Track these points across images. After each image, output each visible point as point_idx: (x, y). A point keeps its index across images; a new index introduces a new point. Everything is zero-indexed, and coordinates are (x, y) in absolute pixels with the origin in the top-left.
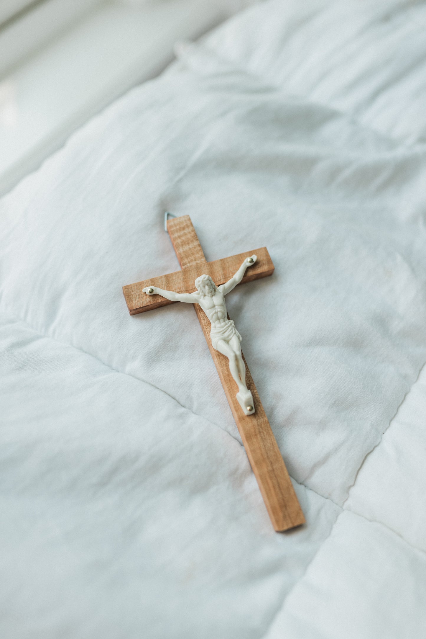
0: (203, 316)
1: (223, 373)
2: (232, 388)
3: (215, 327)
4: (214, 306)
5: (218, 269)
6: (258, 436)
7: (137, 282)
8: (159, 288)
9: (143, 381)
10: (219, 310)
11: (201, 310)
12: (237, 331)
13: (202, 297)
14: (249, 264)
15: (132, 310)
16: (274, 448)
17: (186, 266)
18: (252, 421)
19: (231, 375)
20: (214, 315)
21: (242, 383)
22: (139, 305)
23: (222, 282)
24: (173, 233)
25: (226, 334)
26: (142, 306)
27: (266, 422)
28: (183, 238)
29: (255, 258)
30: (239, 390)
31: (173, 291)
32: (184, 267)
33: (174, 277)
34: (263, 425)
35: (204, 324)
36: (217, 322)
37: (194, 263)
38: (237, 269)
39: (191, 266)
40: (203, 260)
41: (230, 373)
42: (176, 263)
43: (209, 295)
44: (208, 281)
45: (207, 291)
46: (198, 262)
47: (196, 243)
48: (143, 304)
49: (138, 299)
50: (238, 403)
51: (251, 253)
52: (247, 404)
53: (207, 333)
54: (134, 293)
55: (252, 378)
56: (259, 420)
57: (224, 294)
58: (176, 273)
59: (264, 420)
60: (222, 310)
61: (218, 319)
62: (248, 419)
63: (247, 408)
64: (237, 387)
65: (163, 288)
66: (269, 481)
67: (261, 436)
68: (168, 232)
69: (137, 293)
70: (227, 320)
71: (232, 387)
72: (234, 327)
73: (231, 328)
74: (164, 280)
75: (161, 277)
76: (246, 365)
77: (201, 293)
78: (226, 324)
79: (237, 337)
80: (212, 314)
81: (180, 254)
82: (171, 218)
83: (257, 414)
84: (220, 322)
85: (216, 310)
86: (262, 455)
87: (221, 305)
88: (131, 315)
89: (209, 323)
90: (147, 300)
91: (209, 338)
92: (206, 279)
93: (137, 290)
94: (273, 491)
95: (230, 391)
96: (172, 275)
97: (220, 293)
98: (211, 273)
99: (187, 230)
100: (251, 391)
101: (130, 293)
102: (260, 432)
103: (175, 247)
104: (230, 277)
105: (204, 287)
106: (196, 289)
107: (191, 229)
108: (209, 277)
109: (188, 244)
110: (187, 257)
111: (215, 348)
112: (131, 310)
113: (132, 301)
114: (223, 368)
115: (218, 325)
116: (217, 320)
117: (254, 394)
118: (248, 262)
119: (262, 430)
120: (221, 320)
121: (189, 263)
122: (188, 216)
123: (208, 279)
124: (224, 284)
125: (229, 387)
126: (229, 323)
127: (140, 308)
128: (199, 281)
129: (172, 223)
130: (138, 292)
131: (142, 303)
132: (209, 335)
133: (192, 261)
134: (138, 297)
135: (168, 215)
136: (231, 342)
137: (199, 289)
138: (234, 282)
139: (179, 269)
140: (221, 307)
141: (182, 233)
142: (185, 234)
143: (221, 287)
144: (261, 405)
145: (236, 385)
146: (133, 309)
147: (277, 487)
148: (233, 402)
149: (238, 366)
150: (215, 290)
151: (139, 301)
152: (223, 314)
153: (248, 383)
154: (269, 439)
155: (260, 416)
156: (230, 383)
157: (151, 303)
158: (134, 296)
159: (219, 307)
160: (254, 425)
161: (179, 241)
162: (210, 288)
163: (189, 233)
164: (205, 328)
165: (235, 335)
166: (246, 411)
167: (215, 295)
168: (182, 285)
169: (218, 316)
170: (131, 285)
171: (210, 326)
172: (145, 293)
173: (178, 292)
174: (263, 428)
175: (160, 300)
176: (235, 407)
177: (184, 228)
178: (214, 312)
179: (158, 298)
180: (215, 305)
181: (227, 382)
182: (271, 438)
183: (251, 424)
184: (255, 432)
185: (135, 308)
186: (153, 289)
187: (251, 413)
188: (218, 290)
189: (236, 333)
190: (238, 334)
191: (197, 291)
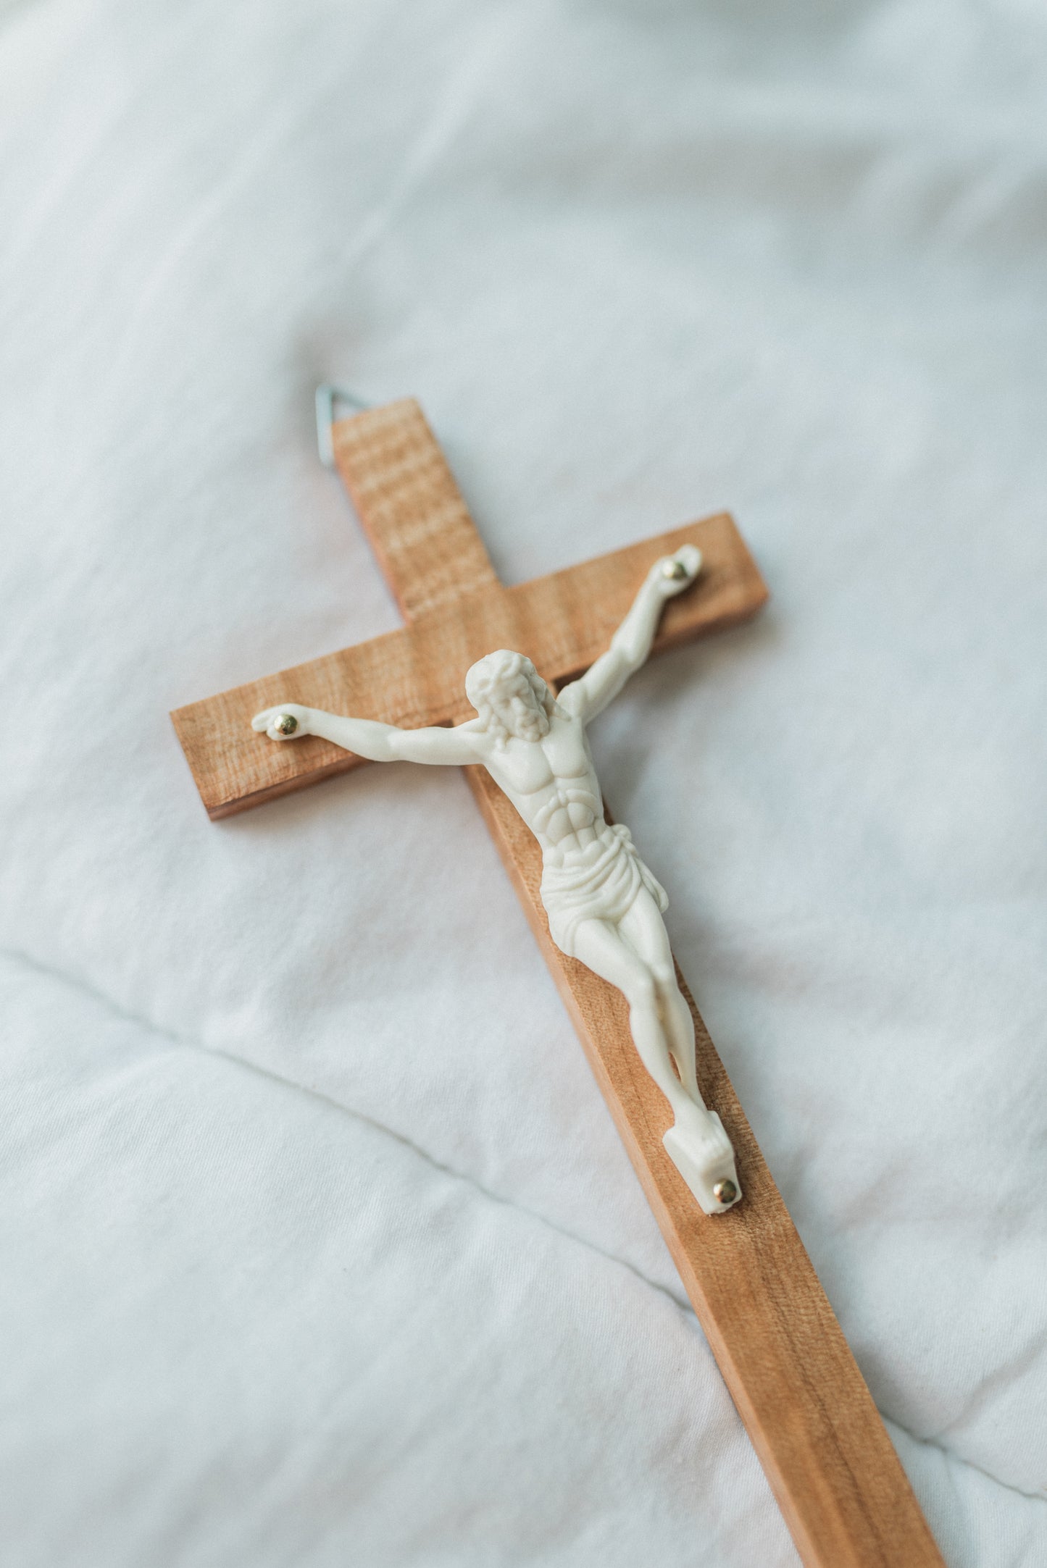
0: (502, 811)
1: (601, 1047)
2: (642, 1106)
3: (560, 863)
4: (550, 780)
5: (546, 609)
6: (762, 1298)
7: (228, 685)
8: (320, 708)
9: (278, 1079)
10: (571, 793)
11: (493, 787)
12: (646, 871)
13: (499, 743)
14: (671, 587)
15: (213, 808)
16: (828, 1342)
17: (420, 609)
18: (731, 1234)
19: (635, 1049)
20: (553, 816)
21: (684, 1089)
22: (242, 784)
23: (569, 666)
24: (355, 475)
25: (608, 891)
26: (253, 789)
27: (786, 1236)
28: (403, 495)
29: (691, 559)
30: (672, 1114)
31: (372, 717)
32: (411, 614)
33: (377, 660)
34: (777, 1249)
35: (509, 847)
36: (567, 841)
37: (451, 595)
38: (625, 609)
39: (441, 608)
40: (487, 577)
41: (630, 1042)
42: (376, 590)
43: (529, 735)
44: (522, 679)
45: (519, 720)
46: (467, 587)
47: (452, 512)
48: (258, 779)
49: (236, 761)
50: (673, 1167)
51: (673, 541)
52: (712, 1175)
53: (524, 882)
54: (217, 735)
55: (716, 1055)
56: (758, 1232)
57: (583, 720)
58: (382, 642)
60: (585, 793)
61: (571, 829)
62: (715, 1230)
63: (711, 1187)
64: (664, 1101)
65: (334, 706)
66: (821, 1485)
67: (772, 1297)
68: (337, 467)
69: (231, 734)
70: (603, 829)
71: (643, 1100)
72: (633, 854)
73: (622, 861)
74: (336, 672)
75: (323, 663)
76: (696, 1016)
77: (492, 729)
78: (604, 848)
79: (650, 897)
80: (542, 811)
81: (392, 560)
82: (346, 413)
83: (749, 1203)
84: (578, 844)
85: (561, 796)
86: (782, 1374)
87: (580, 773)
88: (214, 819)
89: (529, 842)
90: (275, 764)
91: (534, 904)
92: (511, 671)
93: (230, 722)
94: (838, 1527)
95: (637, 1118)
96: (367, 648)
97: (569, 719)
98: (523, 631)
99: (412, 462)
101: (203, 736)
102: (765, 1280)
103: (375, 532)
104: (602, 645)
105: (506, 702)
106: (473, 709)
107: (426, 455)
108: (522, 661)
109: (423, 516)
110: (422, 569)
111: (567, 951)
112: (210, 809)
113: (212, 769)
115: (571, 856)
116: (565, 836)
117: (733, 1122)
118: (663, 577)
119: (774, 1271)
120: (583, 834)
121: (432, 593)
122: (414, 402)
123: (522, 671)
124: (578, 675)
125: (629, 1101)
126: (612, 840)
127: (247, 796)
128: (484, 683)
129: (351, 435)
130: (235, 730)
131: (253, 778)
132: (535, 890)
133: (442, 585)
134: (234, 752)
135: (335, 399)
136: (629, 923)
137: (483, 713)
138: (622, 664)
139: (390, 622)
140: (577, 779)
141: (395, 471)
142: (408, 478)
143: (571, 691)
144: (764, 1166)
146: (217, 804)
147: (853, 1505)
148: (652, 1165)
149: (664, 1024)
150: (548, 709)
151: (242, 769)
152: (587, 804)
153: (705, 1076)
154: (806, 1308)
155: (763, 1212)
156: (633, 1085)
157: (293, 773)
158: (219, 748)
159: (572, 782)
160: (741, 1254)
161: (385, 507)
162: (528, 706)
163: (424, 470)
164: (515, 863)
165: (642, 892)
166: (708, 1200)
167: (549, 729)
168: (409, 688)
169: (569, 820)
170: (203, 704)
171: (535, 852)
172: (265, 733)
173: (396, 722)
174: (779, 1264)
175: (324, 757)
176: (660, 1183)
177: (399, 454)
178: (552, 802)
179: (317, 749)
180: (554, 773)
181: (621, 1082)
182: (813, 1302)
183: (728, 1248)
184: (749, 1283)
185: (231, 795)
186: (295, 716)
187: (729, 1205)
188: (560, 708)
189: (645, 880)
190: (652, 884)
191: (478, 717)
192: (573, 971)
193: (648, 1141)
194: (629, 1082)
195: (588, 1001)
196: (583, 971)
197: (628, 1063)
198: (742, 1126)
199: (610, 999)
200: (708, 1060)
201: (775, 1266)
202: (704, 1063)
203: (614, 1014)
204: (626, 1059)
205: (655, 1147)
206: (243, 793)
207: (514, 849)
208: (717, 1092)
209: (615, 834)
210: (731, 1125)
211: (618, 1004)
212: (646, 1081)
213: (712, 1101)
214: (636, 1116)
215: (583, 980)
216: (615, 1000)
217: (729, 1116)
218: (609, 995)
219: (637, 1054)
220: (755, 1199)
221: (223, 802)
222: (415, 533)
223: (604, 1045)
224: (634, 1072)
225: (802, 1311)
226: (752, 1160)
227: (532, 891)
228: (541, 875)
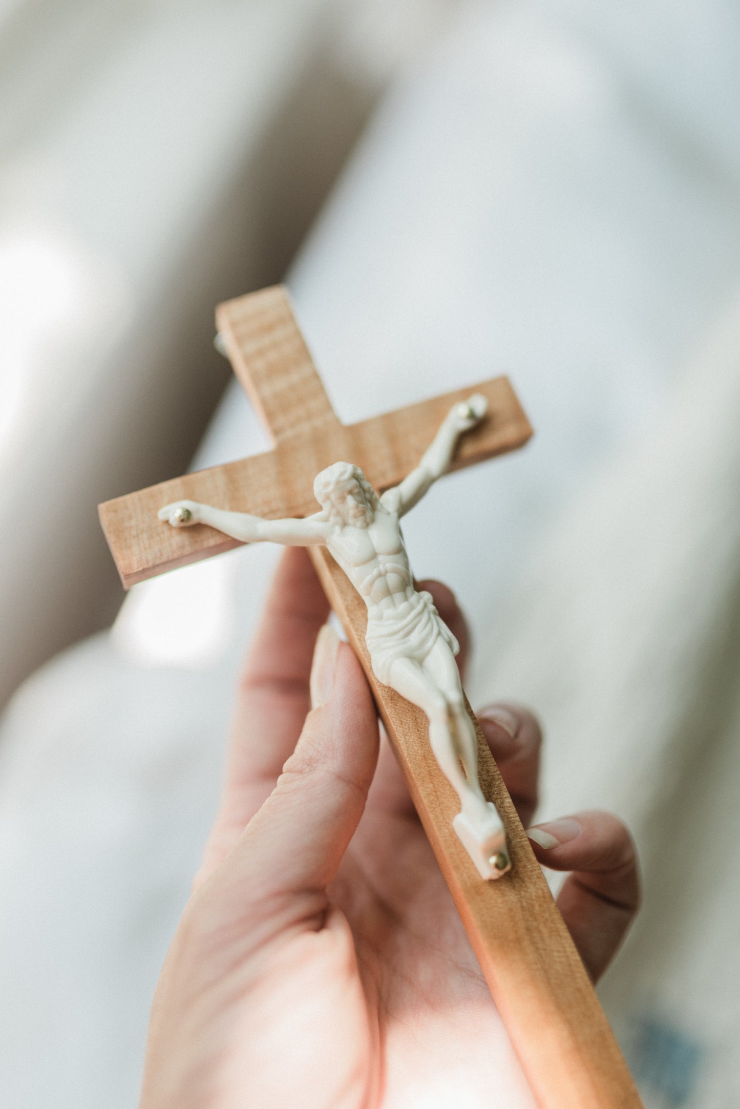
0: (339, 582)
2: (438, 798)
3: (380, 617)
4: (374, 556)
5: (374, 440)
6: (526, 943)
8: (208, 504)
10: (389, 566)
12: (443, 625)
13: (337, 529)
14: (465, 425)
15: (128, 575)
17: (286, 435)
18: (504, 897)
19: (433, 756)
20: (376, 582)
21: (469, 785)
22: (150, 558)
23: (390, 478)
25: (415, 638)
26: (158, 562)
27: (544, 897)
28: (272, 356)
29: (480, 405)
30: (460, 804)
31: (247, 511)
32: (280, 439)
33: (251, 472)
34: (537, 908)
35: (344, 607)
36: (385, 601)
37: (305, 428)
39: (298, 437)
41: (430, 751)
43: (359, 524)
44: (354, 482)
45: (352, 512)
46: (318, 422)
48: (161, 555)
49: (146, 542)
50: (461, 844)
51: (466, 393)
52: (489, 849)
53: (354, 633)
54: (133, 523)
56: (523, 893)
57: (399, 515)
58: (255, 459)
59: (540, 892)
60: (399, 566)
61: (388, 592)
62: (490, 892)
63: (488, 858)
64: (455, 796)
67: (533, 943)
69: (143, 522)
70: (413, 594)
71: (439, 794)
72: (434, 613)
73: (426, 616)
74: (221, 480)
75: (212, 472)
77: (332, 519)
78: (412, 608)
79: (446, 644)
80: (368, 578)
81: (264, 401)
83: (517, 872)
84: (394, 604)
85: (381, 567)
87: (396, 552)
89: (359, 604)
90: (174, 544)
92: (347, 476)
93: (142, 513)
95: (434, 808)
96: (243, 464)
97: (389, 514)
98: (358, 453)
99: (280, 334)
100: (494, 803)
101: (122, 523)
102: (528, 930)
103: (252, 382)
105: (343, 499)
106: (318, 506)
107: (287, 331)
108: (355, 469)
109: (287, 372)
110: (283, 409)
111: (385, 682)
112: (126, 576)
113: (128, 547)
114: (407, 738)
115: (389, 612)
116: (384, 597)
117: (505, 812)
118: (459, 417)
119: (535, 924)
120: (398, 596)
121: (293, 425)
123: (355, 476)
124: (396, 484)
125: (429, 795)
126: (418, 602)
127: (153, 567)
128: (327, 485)
130: (146, 519)
131: (158, 554)
133: (299, 420)
134: (145, 535)
136: (430, 662)
137: (326, 507)
138: (427, 476)
140: (394, 556)
141: (267, 340)
142: (276, 345)
143: (391, 494)
145: (448, 787)
146: (131, 572)
148: (445, 843)
149: (455, 737)
150: (373, 505)
151: (150, 548)
152: (401, 575)
153: (485, 777)
154: (559, 952)
155: (526, 879)
156: (432, 782)
157: (187, 551)
158: (134, 532)
159: (391, 557)
160: (510, 910)
161: (260, 365)
162: (359, 502)
163: (288, 340)
164: (348, 619)
165: (440, 639)
166: (486, 869)
167: (373, 520)
168: (273, 492)
169: (386, 584)
170: (124, 501)
171: (363, 612)
172: (168, 521)
173: (264, 516)
174: (539, 918)
175: (210, 540)
176: (451, 856)
177: (270, 328)
178: (375, 572)
179: (207, 534)
180: (378, 551)
181: (423, 781)
182: (564, 947)
183: (501, 905)
184: (516, 932)
185: (141, 565)
186: (190, 509)
187: (501, 873)
188: (382, 505)
189: (442, 631)
190: (447, 635)
191: (322, 510)
192: (389, 699)
193: (441, 824)
194: (429, 781)
195: (400, 721)
196: (396, 698)
197: (429, 767)
198: (512, 815)
199: (416, 719)
200: (488, 766)
201: (536, 920)
202: (484, 768)
203: (418, 731)
204: (426, 763)
205: (447, 829)
206: (151, 564)
207: (347, 609)
208: (494, 789)
209: (420, 598)
210: (504, 814)
211: (421, 724)
212: (441, 780)
213: (490, 796)
214: (434, 806)
215: (396, 705)
216: (419, 720)
217: (502, 807)
218: (415, 716)
219: (435, 760)
220: (521, 869)
221: (136, 571)
222: (281, 384)
223: (411, 753)
224: (433, 773)
225: (556, 954)
226: (519, 840)
227: (360, 640)
228: (366, 628)
